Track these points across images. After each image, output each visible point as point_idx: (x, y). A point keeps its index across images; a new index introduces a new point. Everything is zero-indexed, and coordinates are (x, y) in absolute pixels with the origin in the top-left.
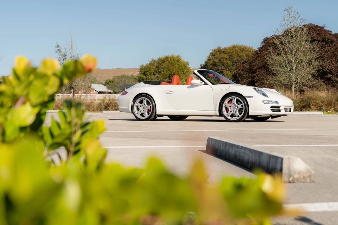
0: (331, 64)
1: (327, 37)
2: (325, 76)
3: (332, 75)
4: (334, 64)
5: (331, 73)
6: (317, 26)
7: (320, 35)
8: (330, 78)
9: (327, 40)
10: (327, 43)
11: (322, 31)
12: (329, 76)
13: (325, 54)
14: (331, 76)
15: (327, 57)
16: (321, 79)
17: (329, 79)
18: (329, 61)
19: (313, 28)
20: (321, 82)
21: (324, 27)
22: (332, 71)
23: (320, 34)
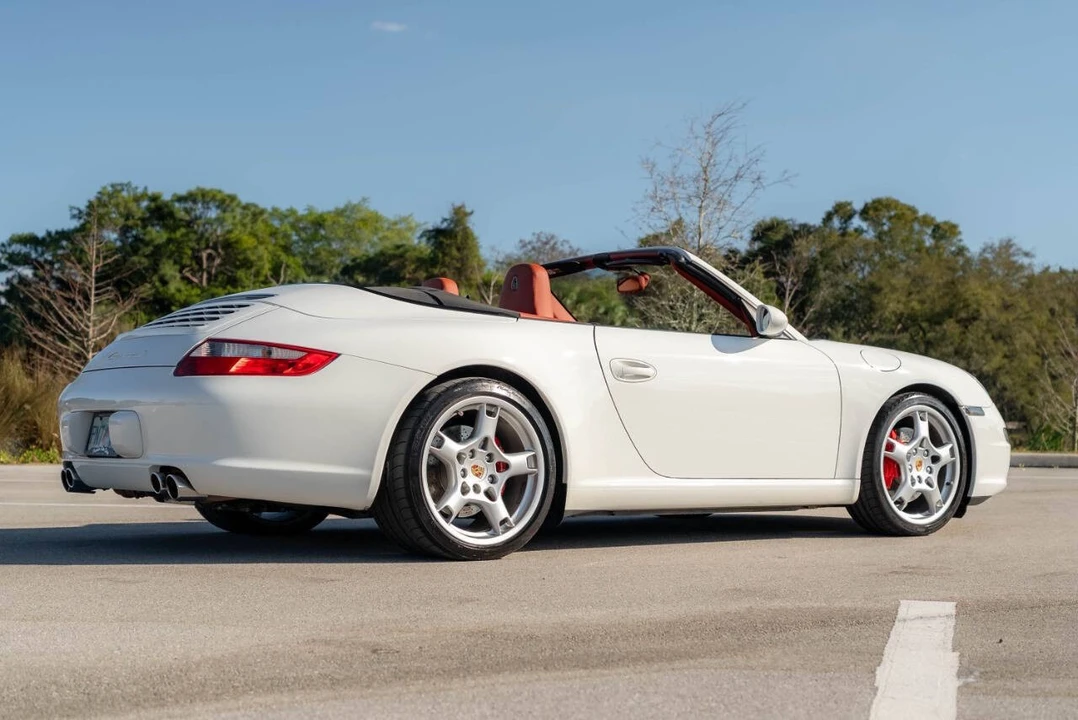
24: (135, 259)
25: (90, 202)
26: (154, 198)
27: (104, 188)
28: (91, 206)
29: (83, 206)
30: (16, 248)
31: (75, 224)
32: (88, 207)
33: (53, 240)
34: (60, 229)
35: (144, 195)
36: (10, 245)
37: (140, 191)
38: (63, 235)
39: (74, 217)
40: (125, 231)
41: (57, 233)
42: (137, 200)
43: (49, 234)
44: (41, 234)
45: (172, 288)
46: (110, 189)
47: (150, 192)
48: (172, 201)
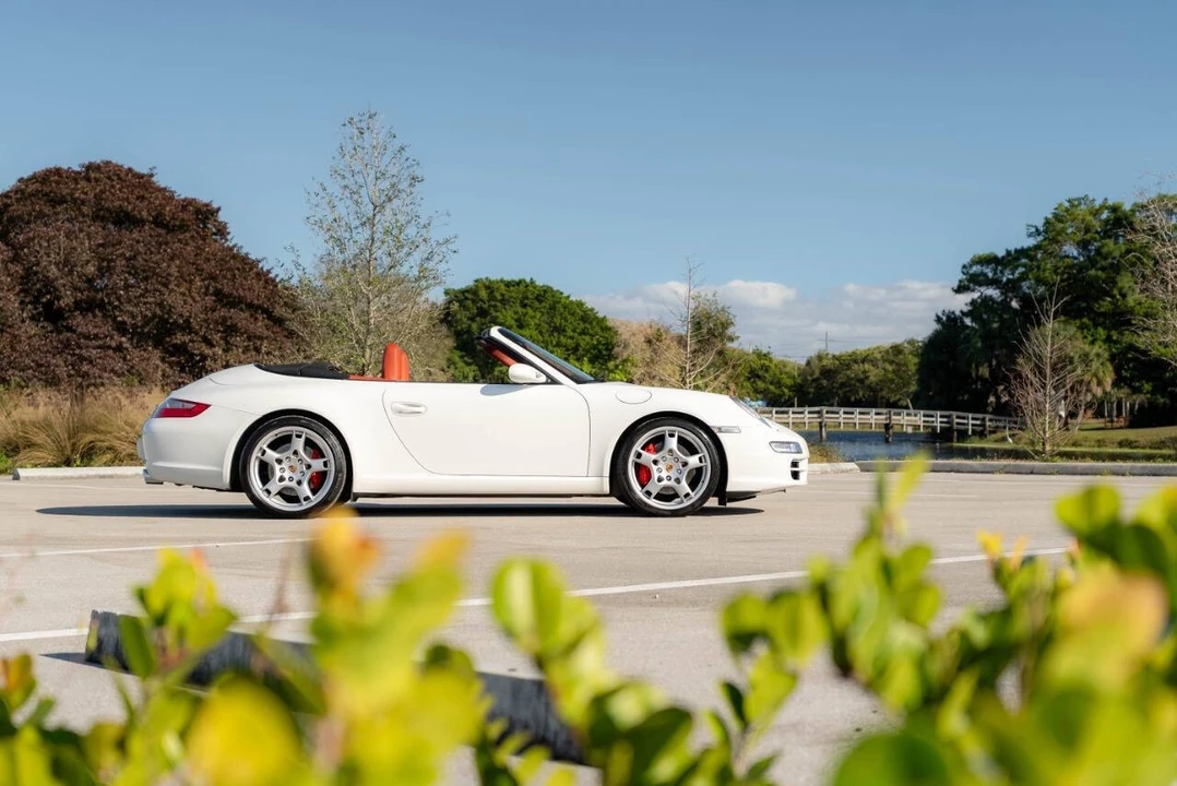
0: (190, 301)
1: (168, 209)
2: (168, 339)
3: (189, 334)
4: (198, 298)
5: (187, 327)
6: (130, 170)
7: (146, 203)
8: (184, 344)
9: (168, 218)
10: (170, 230)
11: (150, 190)
12: (179, 338)
13: (169, 266)
14: (187, 338)
15: (176, 274)
16: (155, 347)
17: (181, 349)
18: (182, 290)
19: (119, 178)
20: (155, 356)
21: (152, 175)
22: (190, 322)
23: (146, 199)
24: (1092, 272)
25: (1046, 218)
26: (1114, 209)
27: (1061, 205)
28: (1047, 222)
29: (1040, 224)
30: (976, 269)
31: (1031, 242)
32: (1045, 224)
33: (1012, 258)
34: (1019, 247)
35: (1103, 207)
36: (971, 266)
37: (1097, 204)
38: (1022, 252)
39: (1030, 235)
40: (1083, 245)
41: (1016, 251)
42: (1096, 213)
43: (1009, 253)
44: (1001, 253)
45: (1131, 301)
46: (1067, 204)
47: (1110, 203)
48: (1133, 211)
